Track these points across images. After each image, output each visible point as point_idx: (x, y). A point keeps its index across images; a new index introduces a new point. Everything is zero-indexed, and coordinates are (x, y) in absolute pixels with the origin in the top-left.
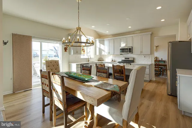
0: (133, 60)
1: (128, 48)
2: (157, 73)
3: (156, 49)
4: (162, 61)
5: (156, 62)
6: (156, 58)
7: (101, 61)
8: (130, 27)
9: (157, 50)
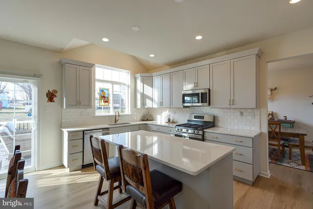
0: (214, 122)
1: (200, 92)
2: (274, 150)
3: (271, 94)
4: (286, 121)
5: (271, 126)
6: (272, 114)
7: (147, 120)
8: (199, 38)
9: (272, 98)
